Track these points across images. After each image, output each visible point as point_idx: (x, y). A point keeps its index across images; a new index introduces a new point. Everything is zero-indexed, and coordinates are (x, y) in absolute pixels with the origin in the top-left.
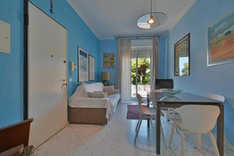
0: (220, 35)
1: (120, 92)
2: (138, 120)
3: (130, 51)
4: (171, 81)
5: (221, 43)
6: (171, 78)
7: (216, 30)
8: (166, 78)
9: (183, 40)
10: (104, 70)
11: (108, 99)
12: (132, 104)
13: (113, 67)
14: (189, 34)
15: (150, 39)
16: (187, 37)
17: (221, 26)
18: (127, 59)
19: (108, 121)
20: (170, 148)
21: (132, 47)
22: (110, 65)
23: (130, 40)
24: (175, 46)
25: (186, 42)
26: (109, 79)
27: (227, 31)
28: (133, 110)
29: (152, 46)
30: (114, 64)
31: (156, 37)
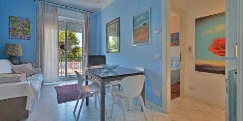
0: (140, 24)
1: (42, 72)
2: (76, 101)
3: (56, 21)
4: (104, 57)
5: (141, 30)
6: (103, 55)
7: (138, 20)
8: (98, 55)
9: (114, 22)
10: (11, 42)
11: (29, 83)
12: (60, 85)
13: (29, 39)
14: (119, 18)
15: (82, 12)
16: (118, 20)
17: (141, 18)
18: (52, 31)
19: (29, 113)
20: (111, 118)
21: (59, 17)
22: (22, 35)
23: (56, 7)
24: (107, 25)
25: (116, 24)
26: (21, 54)
27: (144, 23)
28: (63, 91)
29: (84, 21)
30: (31, 33)
31: (89, 13)
